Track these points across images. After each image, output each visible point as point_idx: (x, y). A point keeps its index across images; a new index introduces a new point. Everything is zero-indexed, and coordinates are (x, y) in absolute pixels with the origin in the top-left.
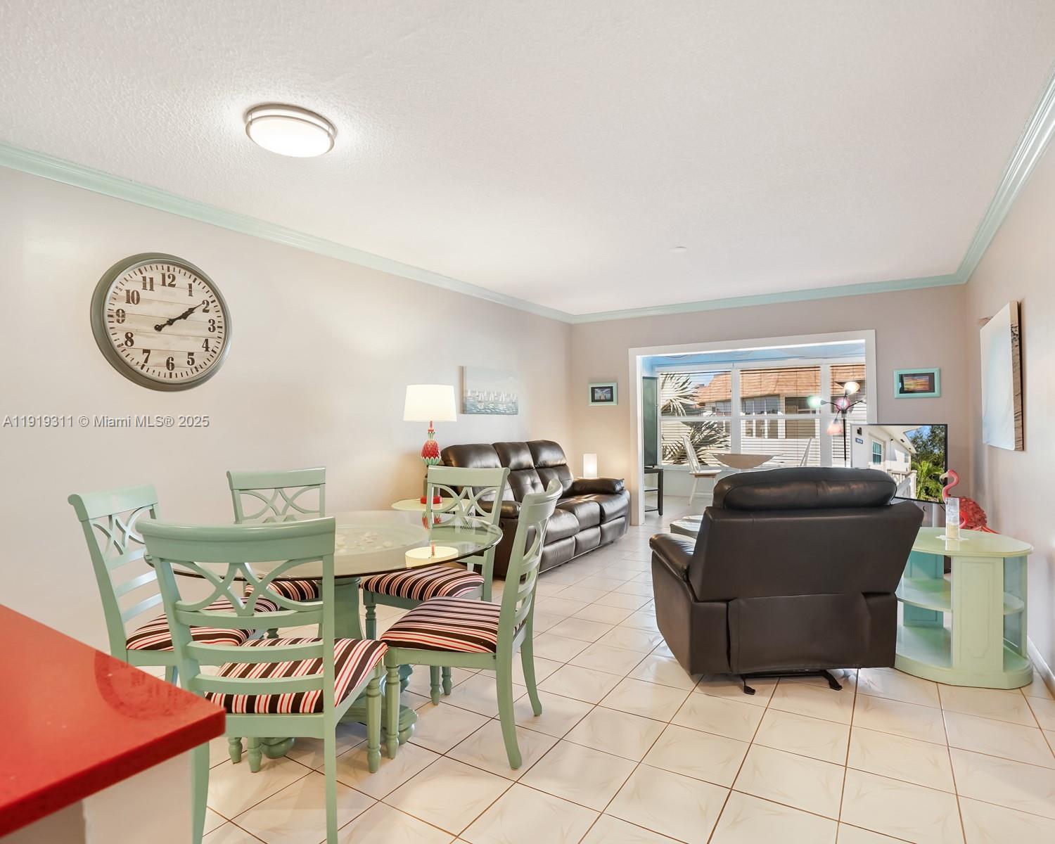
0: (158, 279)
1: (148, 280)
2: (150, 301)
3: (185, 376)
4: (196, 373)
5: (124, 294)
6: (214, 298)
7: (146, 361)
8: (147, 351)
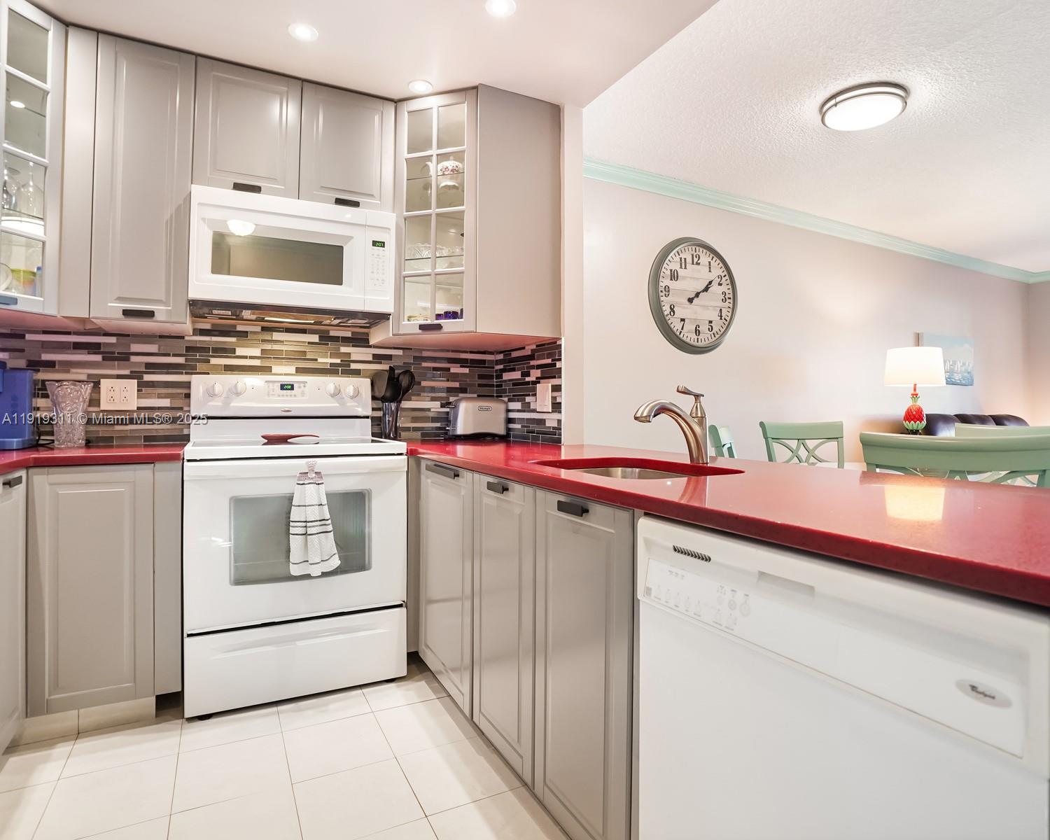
0: (689, 260)
1: (683, 260)
2: (684, 278)
3: (707, 342)
4: (714, 339)
5: (668, 273)
6: (725, 273)
7: (682, 329)
8: (683, 320)
